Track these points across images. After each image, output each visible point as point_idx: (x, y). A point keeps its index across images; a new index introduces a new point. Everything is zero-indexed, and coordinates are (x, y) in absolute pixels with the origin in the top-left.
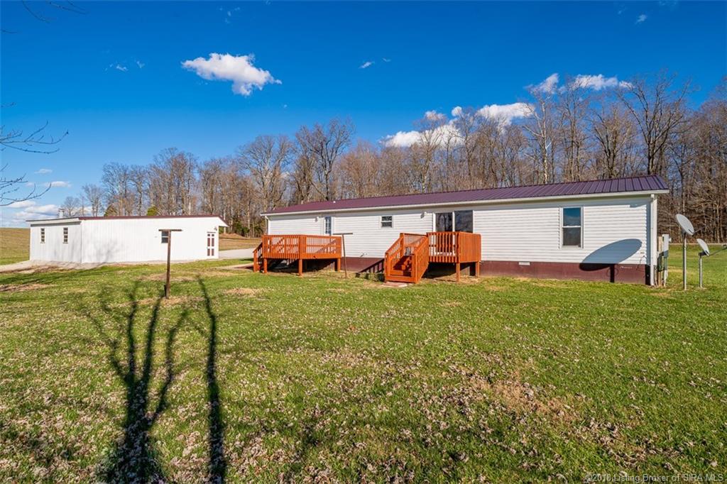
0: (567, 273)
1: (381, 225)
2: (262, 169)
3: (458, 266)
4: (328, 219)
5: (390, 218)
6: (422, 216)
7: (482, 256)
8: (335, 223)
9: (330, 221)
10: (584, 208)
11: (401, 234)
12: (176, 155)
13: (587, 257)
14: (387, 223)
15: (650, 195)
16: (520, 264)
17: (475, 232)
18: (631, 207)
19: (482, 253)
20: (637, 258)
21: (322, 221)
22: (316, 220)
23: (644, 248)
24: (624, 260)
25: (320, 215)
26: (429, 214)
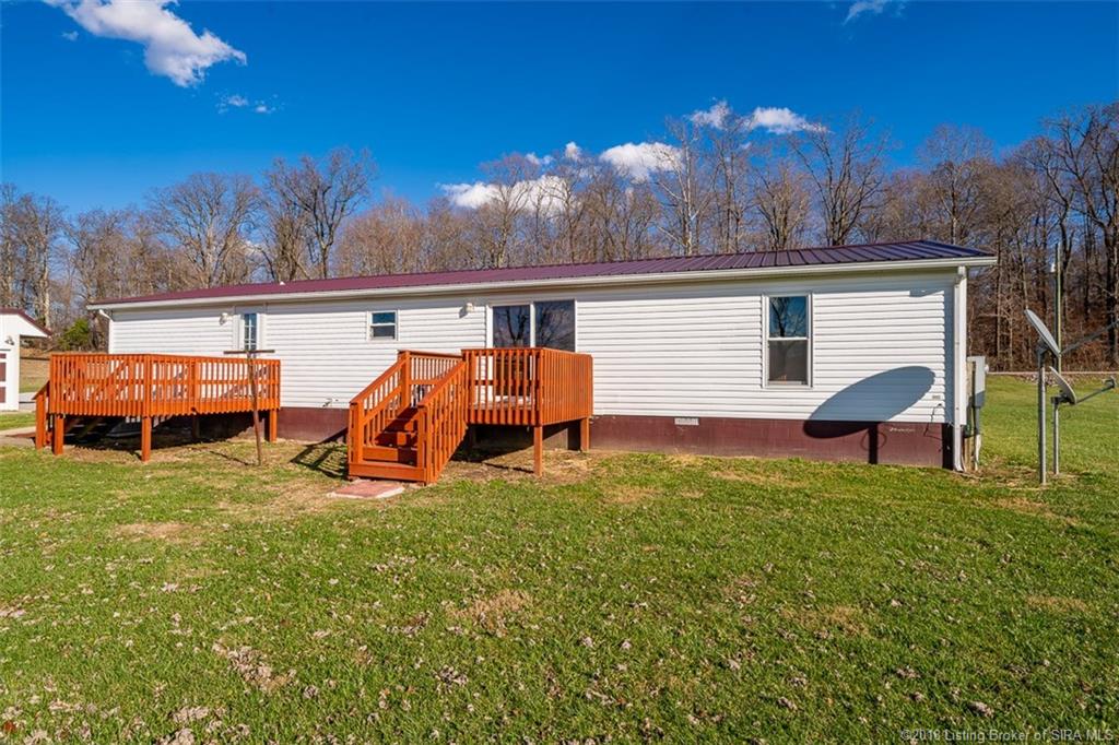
0: (778, 445)
1: (369, 332)
3: (539, 432)
4: (249, 317)
5: (391, 317)
6: (463, 313)
7: (595, 405)
8: (266, 327)
9: (254, 323)
10: (815, 296)
11: (401, 353)
12: (16, 200)
13: (820, 407)
14: (384, 327)
15: (954, 269)
16: (677, 422)
17: (580, 347)
18: (912, 295)
19: (595, 399)
20: (925, 410)
21: (235, 322)
22: (222, 321)
23: (938, 386)
24: (899, 413)
25: (232, 309)
26: (477, 309)
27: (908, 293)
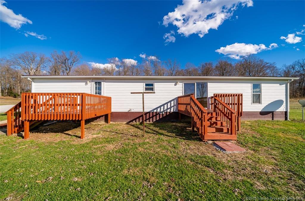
1: (144, 89)
2: (29, 67)
4: (98, 83)
5: (152, 85)
6: (175, 85)
8: (107, 86)
10: (262, 84)
13: (263, 108)
14: (150, 88)
15: (287, 80)
18: (280, 85)
20: (282, 109)
22: (86, 84)
23: (285, 103)
24: (278, 109)
25: (91, 80)
26: (180, 84)
27: (279, 84)
